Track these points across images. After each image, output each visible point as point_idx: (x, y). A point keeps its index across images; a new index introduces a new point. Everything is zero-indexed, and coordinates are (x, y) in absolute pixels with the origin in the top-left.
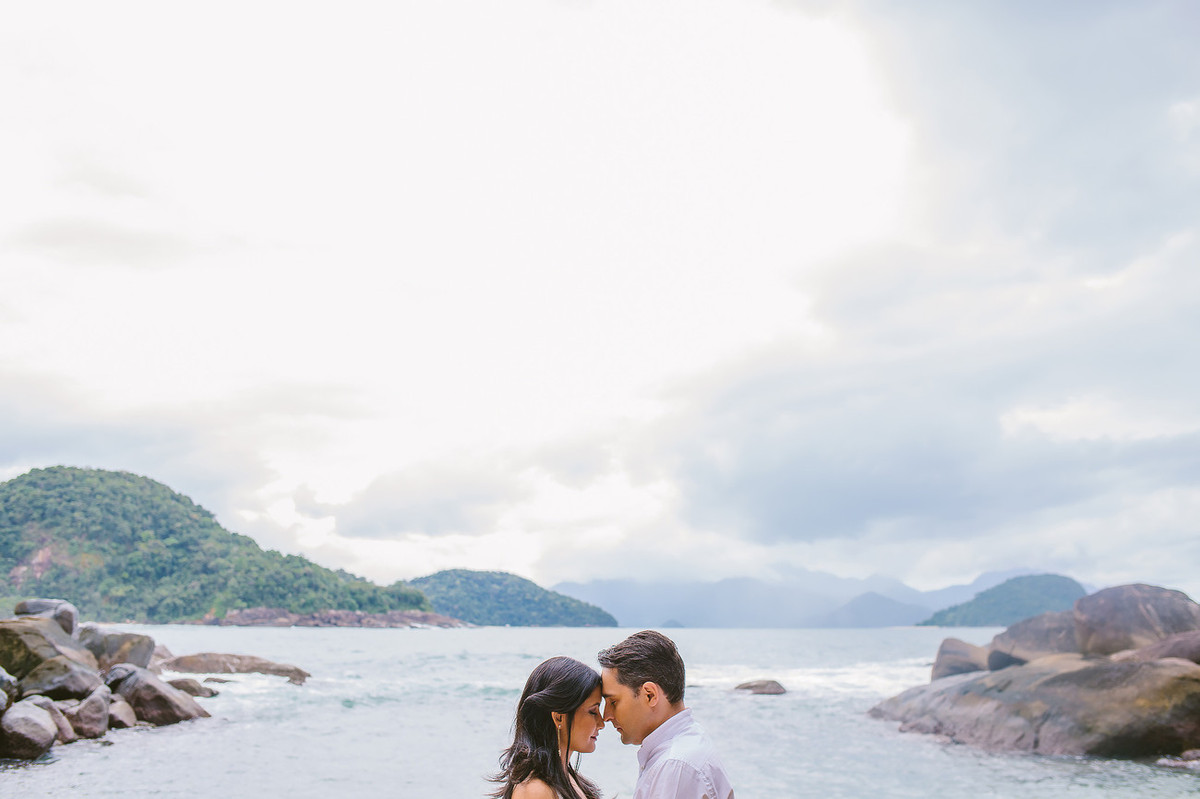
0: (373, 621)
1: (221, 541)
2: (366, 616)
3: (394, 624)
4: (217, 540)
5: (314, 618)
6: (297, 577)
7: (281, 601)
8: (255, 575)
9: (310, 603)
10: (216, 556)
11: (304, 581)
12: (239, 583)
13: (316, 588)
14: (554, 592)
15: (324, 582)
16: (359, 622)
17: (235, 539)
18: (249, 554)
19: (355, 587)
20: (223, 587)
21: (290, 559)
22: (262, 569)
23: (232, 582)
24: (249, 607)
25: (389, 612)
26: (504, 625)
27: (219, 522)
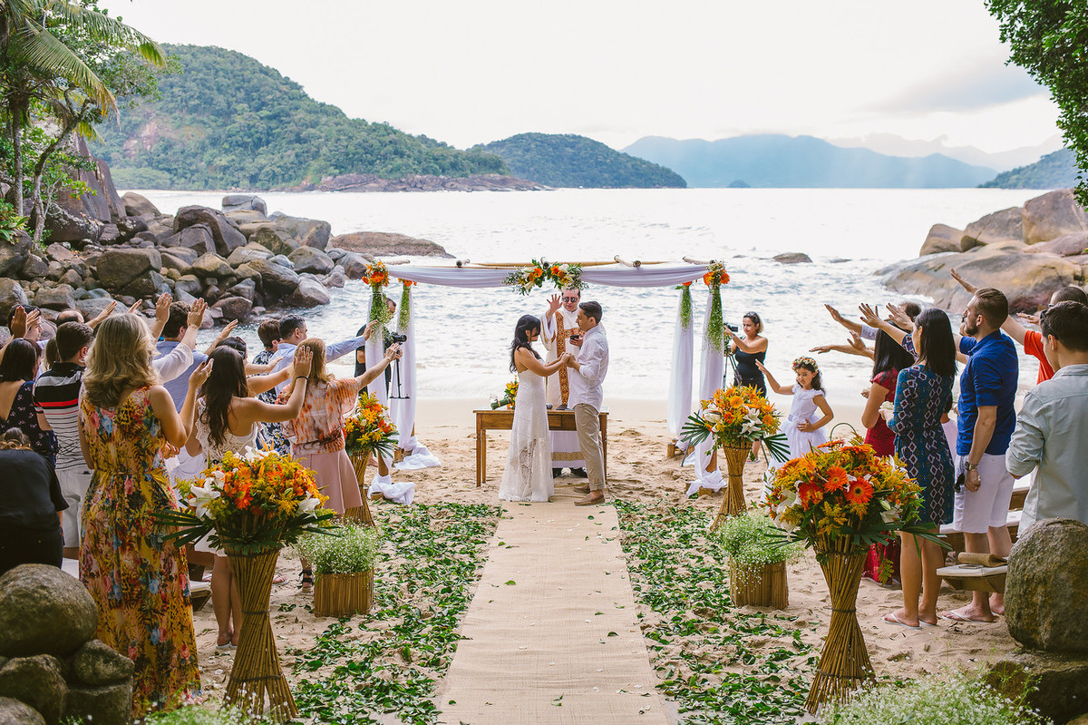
0: (456, 185)
1: (310, 112)
2: (448, 181)
3: (475, 188)
4: (307, 111)
5: (401, 183)
6: (384, 145)
7: (369, 167)
8: (345, 144)
9: (398, 169)
10: (307, 128)
11: (390, 148)
12: (331, 151)
13: (402, 155)
14: (625, 154)
15: (409, 149)
16: (443, 185)
17: (324, 109)
18: (337, 124)
19: (437, 152)
20: (316, 155)
21: (376, 128)
22: (350, 138)
23: (324, 150)
24: (341, 173)
25: (470, 176)
26: (578, 187)
27: (307, 92)
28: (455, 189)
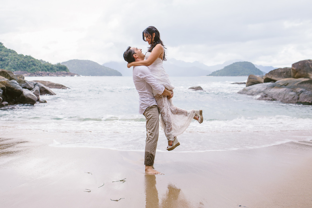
0: (52, 75)
1: (5, 52)
2: (50, 73)
3: (58, 75)
4: (4, 51)
5: (35, 74)
6: (29, 62)
7: (25, 69)
8: (17, 61)
9: (34, 70)
10: (4, 56)
11: (31, 63)
12: (12, 64)
13: (35, 65)
14: (104, 66)
15: (37, 63)
16: (48, 75)
17: (10, 51)
18: (14, 55)
19: (46, 65)
20: (7, 65)
21: (27, 57)
22: (18, 60)
23: (10, 63)
24: (15, 71)
25: (57, 72)
26: (89, 76)
27: (4, 46)
28: (52, 76)
